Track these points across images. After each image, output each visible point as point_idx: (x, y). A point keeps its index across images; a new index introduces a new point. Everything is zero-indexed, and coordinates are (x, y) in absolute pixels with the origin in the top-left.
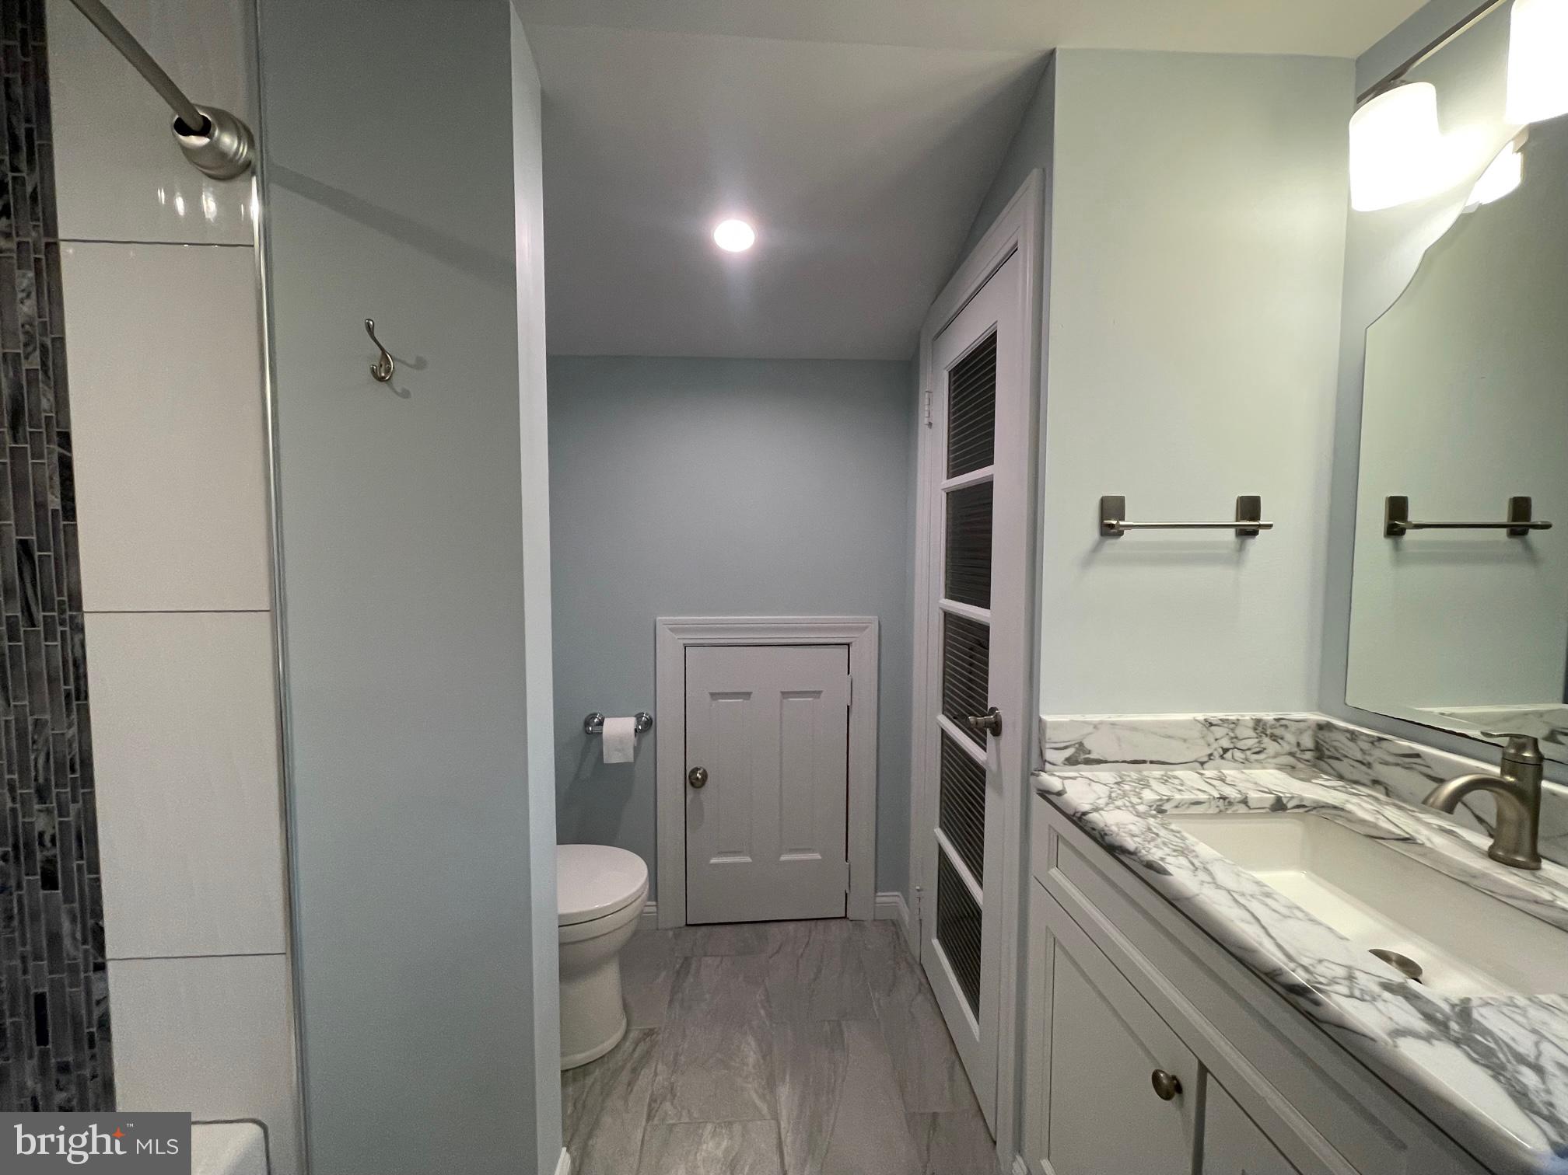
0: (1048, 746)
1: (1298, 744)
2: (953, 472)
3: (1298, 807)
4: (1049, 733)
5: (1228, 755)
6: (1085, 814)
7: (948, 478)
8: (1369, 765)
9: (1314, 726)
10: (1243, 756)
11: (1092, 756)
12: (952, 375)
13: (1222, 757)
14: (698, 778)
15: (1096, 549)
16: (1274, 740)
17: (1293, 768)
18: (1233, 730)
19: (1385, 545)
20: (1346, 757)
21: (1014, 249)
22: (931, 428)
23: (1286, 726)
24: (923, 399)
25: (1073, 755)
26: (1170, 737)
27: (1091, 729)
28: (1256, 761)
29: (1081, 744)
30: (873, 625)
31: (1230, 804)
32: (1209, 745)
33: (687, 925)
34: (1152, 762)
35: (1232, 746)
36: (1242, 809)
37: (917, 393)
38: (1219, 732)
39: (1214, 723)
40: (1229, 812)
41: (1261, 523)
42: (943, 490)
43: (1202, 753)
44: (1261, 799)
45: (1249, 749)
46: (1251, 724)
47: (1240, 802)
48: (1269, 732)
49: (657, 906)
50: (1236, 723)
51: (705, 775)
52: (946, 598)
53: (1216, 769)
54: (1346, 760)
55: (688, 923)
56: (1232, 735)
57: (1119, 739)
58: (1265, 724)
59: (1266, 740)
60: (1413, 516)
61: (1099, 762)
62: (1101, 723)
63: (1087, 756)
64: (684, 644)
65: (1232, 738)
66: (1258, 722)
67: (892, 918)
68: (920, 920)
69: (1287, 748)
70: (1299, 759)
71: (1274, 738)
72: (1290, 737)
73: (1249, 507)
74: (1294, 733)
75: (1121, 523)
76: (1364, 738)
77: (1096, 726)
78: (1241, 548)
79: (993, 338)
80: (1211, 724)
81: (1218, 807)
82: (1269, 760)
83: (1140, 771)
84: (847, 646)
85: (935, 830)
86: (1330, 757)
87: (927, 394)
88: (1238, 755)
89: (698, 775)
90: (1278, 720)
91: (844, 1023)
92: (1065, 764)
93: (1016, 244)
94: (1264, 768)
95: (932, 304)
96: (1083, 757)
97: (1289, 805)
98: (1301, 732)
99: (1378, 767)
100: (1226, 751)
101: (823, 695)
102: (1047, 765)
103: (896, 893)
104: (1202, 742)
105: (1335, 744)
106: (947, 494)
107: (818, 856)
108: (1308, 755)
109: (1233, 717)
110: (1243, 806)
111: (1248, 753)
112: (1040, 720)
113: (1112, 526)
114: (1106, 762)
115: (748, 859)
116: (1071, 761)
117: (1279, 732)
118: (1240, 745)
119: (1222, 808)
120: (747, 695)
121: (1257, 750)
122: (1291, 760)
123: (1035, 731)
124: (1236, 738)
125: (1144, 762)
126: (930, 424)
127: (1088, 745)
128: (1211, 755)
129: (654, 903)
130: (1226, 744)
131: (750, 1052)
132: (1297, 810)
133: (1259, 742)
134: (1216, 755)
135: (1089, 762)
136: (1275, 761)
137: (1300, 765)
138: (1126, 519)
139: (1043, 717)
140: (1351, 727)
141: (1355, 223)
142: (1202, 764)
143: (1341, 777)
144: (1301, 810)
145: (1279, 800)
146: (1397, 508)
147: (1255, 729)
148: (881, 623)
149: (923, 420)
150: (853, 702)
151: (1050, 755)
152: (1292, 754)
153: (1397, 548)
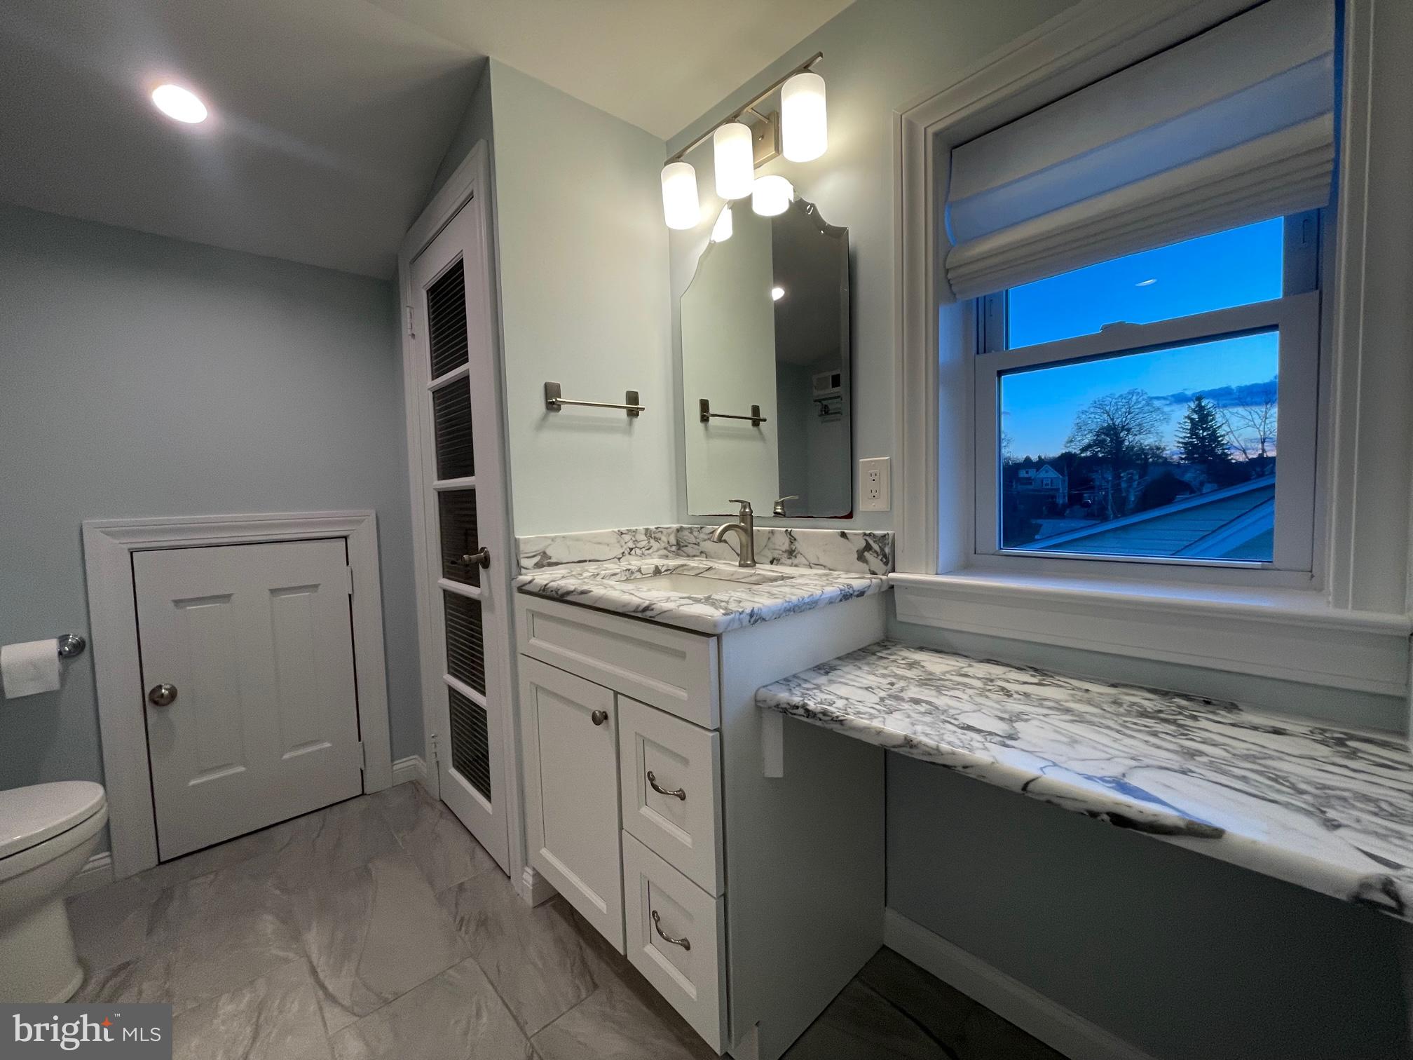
0: (522, 556)
1: (668, 542)
2: (435, 376)
3: (667, 570)
4: (522, 547)
5: (633, 552)
6: (546, 585)
7: (433, 379)
8: (698, 544)
9: (675, 531)
10: (641, 552)
11: (553, 560)
12: (430, 294)
13: (630, 554)
14: (162, 695)
15: (544, 418)
16: (657, 541)
17: (667, 556)
18: (634, 536)
19: (701, 425)
20: (689, 543)
21: (471, 197)
22: (414, 338)
23: (662, 532)
24: (405, 313)
25: (539, 561)
26: (599, 543)
27: (550, 542)
28: (648, 554)
29: (544, 553)
30: (371, 517)
31: (632, 573)
32: (622, 547)
33: (160, 863)
34: (590, 561)
35: (634, 546)
36: (638, 575)
37: (399, 309)
38: (627, 538)
39: (624, 532)
40: (632, 578)
41: (639, 406)
42: (429, 389)
43: (618, 552)
44: (648, 568)
45: (644, 547)
46: (643, 532)
47: (637, 571)
48: (653, 536)
49: (111, 856)
50: (635, 531)
51: (173, 694)
52: (439, 480)
53: (627, 561)
54: (689, 545)
55: (162, 860)
56: (634, 539)
57: (568, 547)
58: (651, 531)
59: (652, 541)
60: (712, 411)
61: (557, 564)
62: (556, 537)
63: (549, 561)
64: (129, 549)
65: (634, 541)
66: (647, 530)
67: (411, 779)
68: (438, 762)
69: (663, 545)
70: (669, 551)
71: (657, 539)
72: (664, 538)
73: (633, 398)
74: (665, 536)
75: (558, 399)
76: (695, 529)
77: (553, 539)
78: (631, 424)
79: (460, 265)
80: (622, 533)
81: (626, 575)
82: (654, 553)
83: (583, 567)
84: (344, 539)
85: (444, 677)
86: (683, 546)
87: (408, 310)
88: (638, 551)
89: (163, 691)
90: (657, 528)
91: (370, 865)
92: (535, 568)
93: (472, 193)
94: (652, 558)
95: (407, 231)
96: (545, 562)
97: (663, 570)
98: (669, 535)
99: (702, 544)
100: (631, 549)
101: (320, 587)
102: (523, 570)
103: (414, 757)
104: (618, 545)
105: (685, 538)
106: (433, 393)
107: (327, 745)
108: (674, 548)
109: (634, 528)
110: (638, 573)
111: (643, 550)
112: (516, 540)
113: (553, 403)
114: (562, 564)
115: (242, 769)
116: (539, 565)
117: (658, 535)
118: (639, 545)
119: (628, 576)
120: (226, 598)
121: (648, 548)
122: (665, 552)
123: (512, 545)
124: (636, 541)
125: (585, 561)
126: (413, 335)
127: (549, 552)
128: (624, 553)
129: (107, 854)
130: (631, 545)
131: (268, 924)
132: (666, 573)
133: (649, 542)
134: (626, 552)
135: (550, 565)
136: (658, 553)
137: (670, 555)
138: (562, 397)
139: (517, 537)
140: (690, 526)
141: (673, 236)
142: (619, 559)
143: (688, 556)
144: (669, 572)
145: (657, 567)
146: (704, 405)
147: (646, 535)
148: (379, 515)
149: (406, 331)
150: (355, 591)
151: (524, 562)
152: (665, 548)
153: (706, 428)
